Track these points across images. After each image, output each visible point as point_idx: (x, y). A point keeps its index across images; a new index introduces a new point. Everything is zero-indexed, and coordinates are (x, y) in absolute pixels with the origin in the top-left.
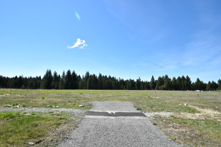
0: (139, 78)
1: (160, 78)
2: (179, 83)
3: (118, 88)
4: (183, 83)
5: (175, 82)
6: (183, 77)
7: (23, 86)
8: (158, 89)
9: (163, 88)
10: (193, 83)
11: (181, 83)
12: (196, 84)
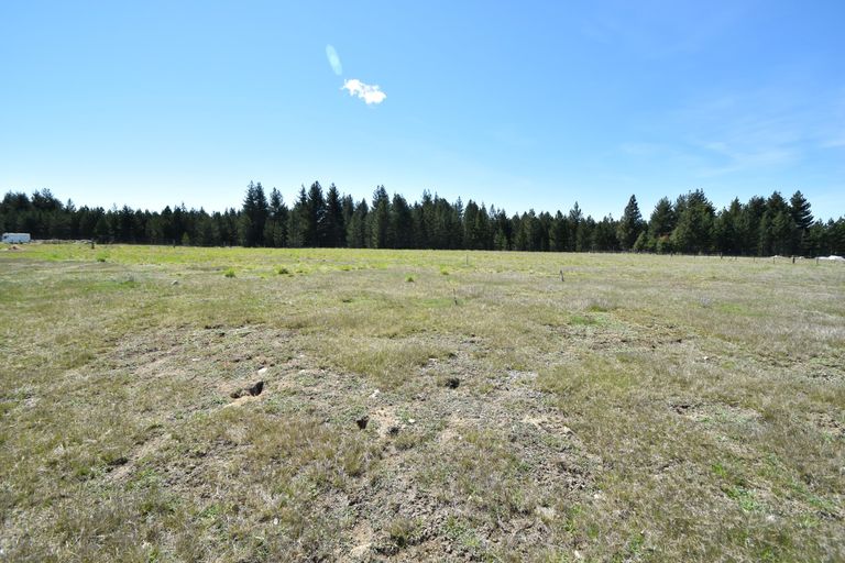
0: (577, 207)
1: (664, 207)
2: (747, 224)
3: (481, 244)
4: (767, 226)
5: (726, 222)
6: (777, 198)
7: (186, 237)
8: (641, 249)
9: (664, 244)
10: (819, 224)
11: (754, 225)
12: (830, 230)
